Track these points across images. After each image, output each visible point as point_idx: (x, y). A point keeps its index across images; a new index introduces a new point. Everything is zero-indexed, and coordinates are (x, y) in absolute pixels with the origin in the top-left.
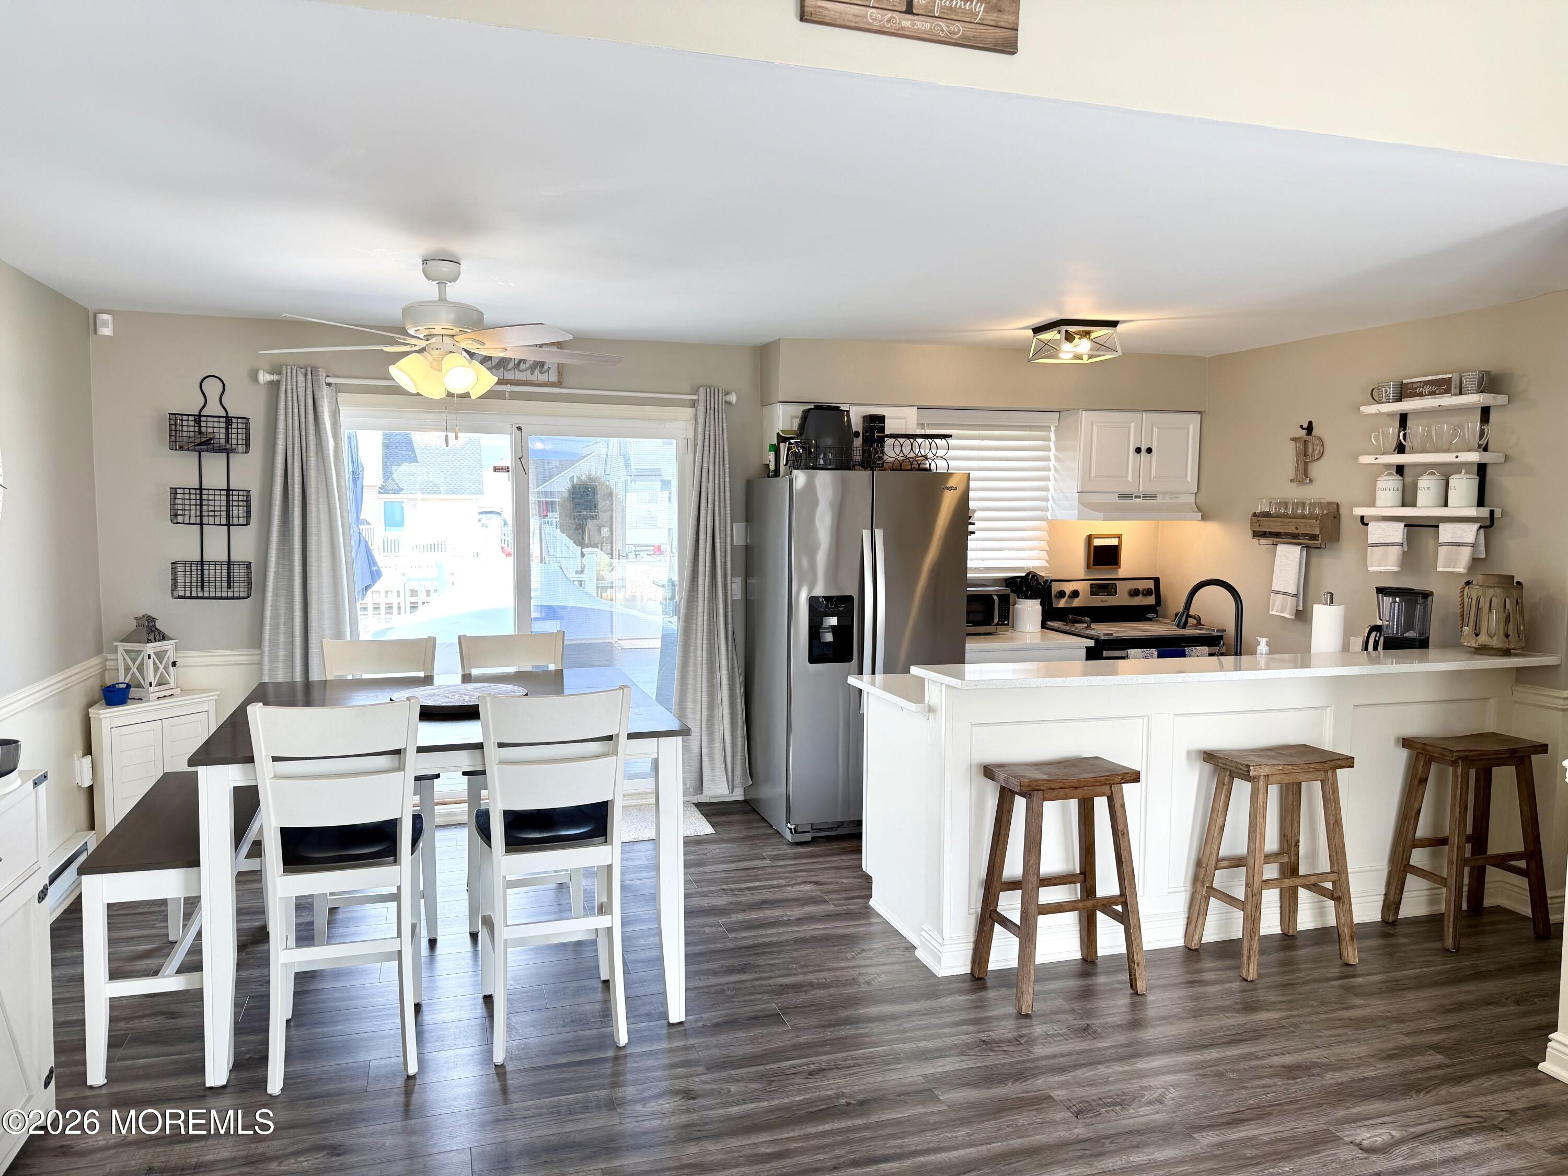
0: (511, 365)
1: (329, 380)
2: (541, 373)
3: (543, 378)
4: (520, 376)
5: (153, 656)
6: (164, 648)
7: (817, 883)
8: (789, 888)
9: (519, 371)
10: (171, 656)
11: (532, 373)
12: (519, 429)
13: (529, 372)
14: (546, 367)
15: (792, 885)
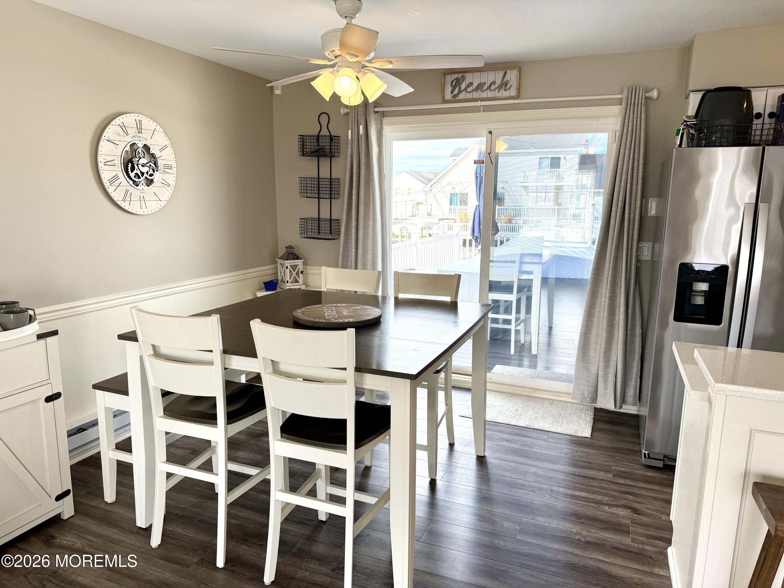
0: (485, 87)
1: (376, 109)
2: (505, 90)
3: (506, 94)
4: (490, 94)
5: (289, 267)
6: (296, 264)
7: (635, 511)
8: (606, 508)
9: (490, 90)
10: (301, 267)
11: (499, 92)
12: (490, 132)
13: (497, 91)
14: (508, 86)
15: (610, 506)
